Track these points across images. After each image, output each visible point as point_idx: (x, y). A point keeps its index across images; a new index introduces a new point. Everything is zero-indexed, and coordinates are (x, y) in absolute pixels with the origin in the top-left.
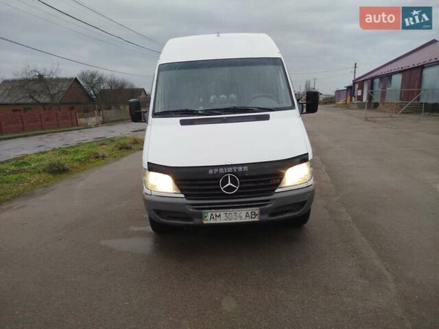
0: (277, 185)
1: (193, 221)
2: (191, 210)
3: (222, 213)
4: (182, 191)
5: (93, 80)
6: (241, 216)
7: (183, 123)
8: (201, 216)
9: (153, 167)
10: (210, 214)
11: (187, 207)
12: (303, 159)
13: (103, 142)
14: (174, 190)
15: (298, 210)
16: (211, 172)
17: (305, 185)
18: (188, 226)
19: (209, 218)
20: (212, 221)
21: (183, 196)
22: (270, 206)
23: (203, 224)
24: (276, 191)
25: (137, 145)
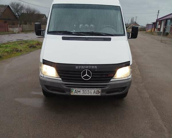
0: (112, 77)
1: (65, 93)
2: (65, 87)
3: (81, 90)
4: (60, 77)
5: (18, 7)
6: (92, 92)
7: (64, 38)
8: (70, 91)
9: (46, 62)
10: (74, 90)
11: (63, 85)
12: (127, 64)
13: (21, 42)
14: (56, 75)
15: (121, 91)
16: (77, 67)
17: (127, 78)
18: (62, 95)
19: (74, 92)
20: (76, 94)
21: (61, 79)
22: (107, 88)
23: (70, 95)
24: (111, 80)
25: (39, 45)
